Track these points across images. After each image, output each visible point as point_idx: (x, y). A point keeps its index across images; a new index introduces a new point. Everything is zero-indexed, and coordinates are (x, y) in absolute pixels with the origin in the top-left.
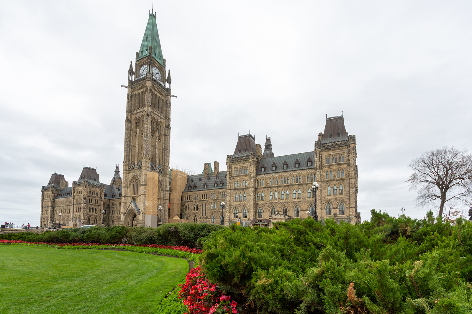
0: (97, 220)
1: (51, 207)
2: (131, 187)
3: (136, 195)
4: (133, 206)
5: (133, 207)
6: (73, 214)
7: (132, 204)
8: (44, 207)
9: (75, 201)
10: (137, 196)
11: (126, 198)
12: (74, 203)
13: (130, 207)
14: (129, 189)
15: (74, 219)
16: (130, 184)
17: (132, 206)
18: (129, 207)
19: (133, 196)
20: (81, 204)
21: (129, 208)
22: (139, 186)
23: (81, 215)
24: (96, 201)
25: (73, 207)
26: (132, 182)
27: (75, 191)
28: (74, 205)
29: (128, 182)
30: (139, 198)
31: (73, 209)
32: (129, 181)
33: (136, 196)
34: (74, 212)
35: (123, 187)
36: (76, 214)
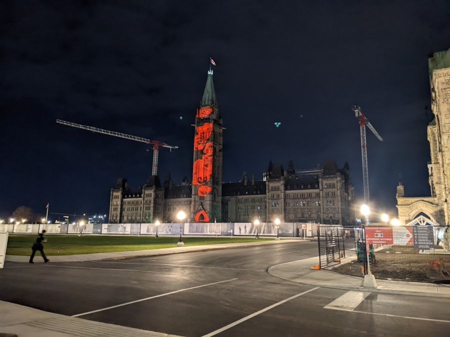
0: (160, 216)
6: (143, 212)
7: (201, 207)
8: (113, 206)
9: (145, 201)
11: (195, 202)
14: (197, 196)
15: (144, 215)
18: (198, 208)
19: (200, 201)
20: (150, 204)
23: (151, 213)
24: (160, 201)
27: (144, 194)
28: (144, 205)
29: (196, 191)
30: (205, 203)
31: (143, 208)
35: (193, 194)
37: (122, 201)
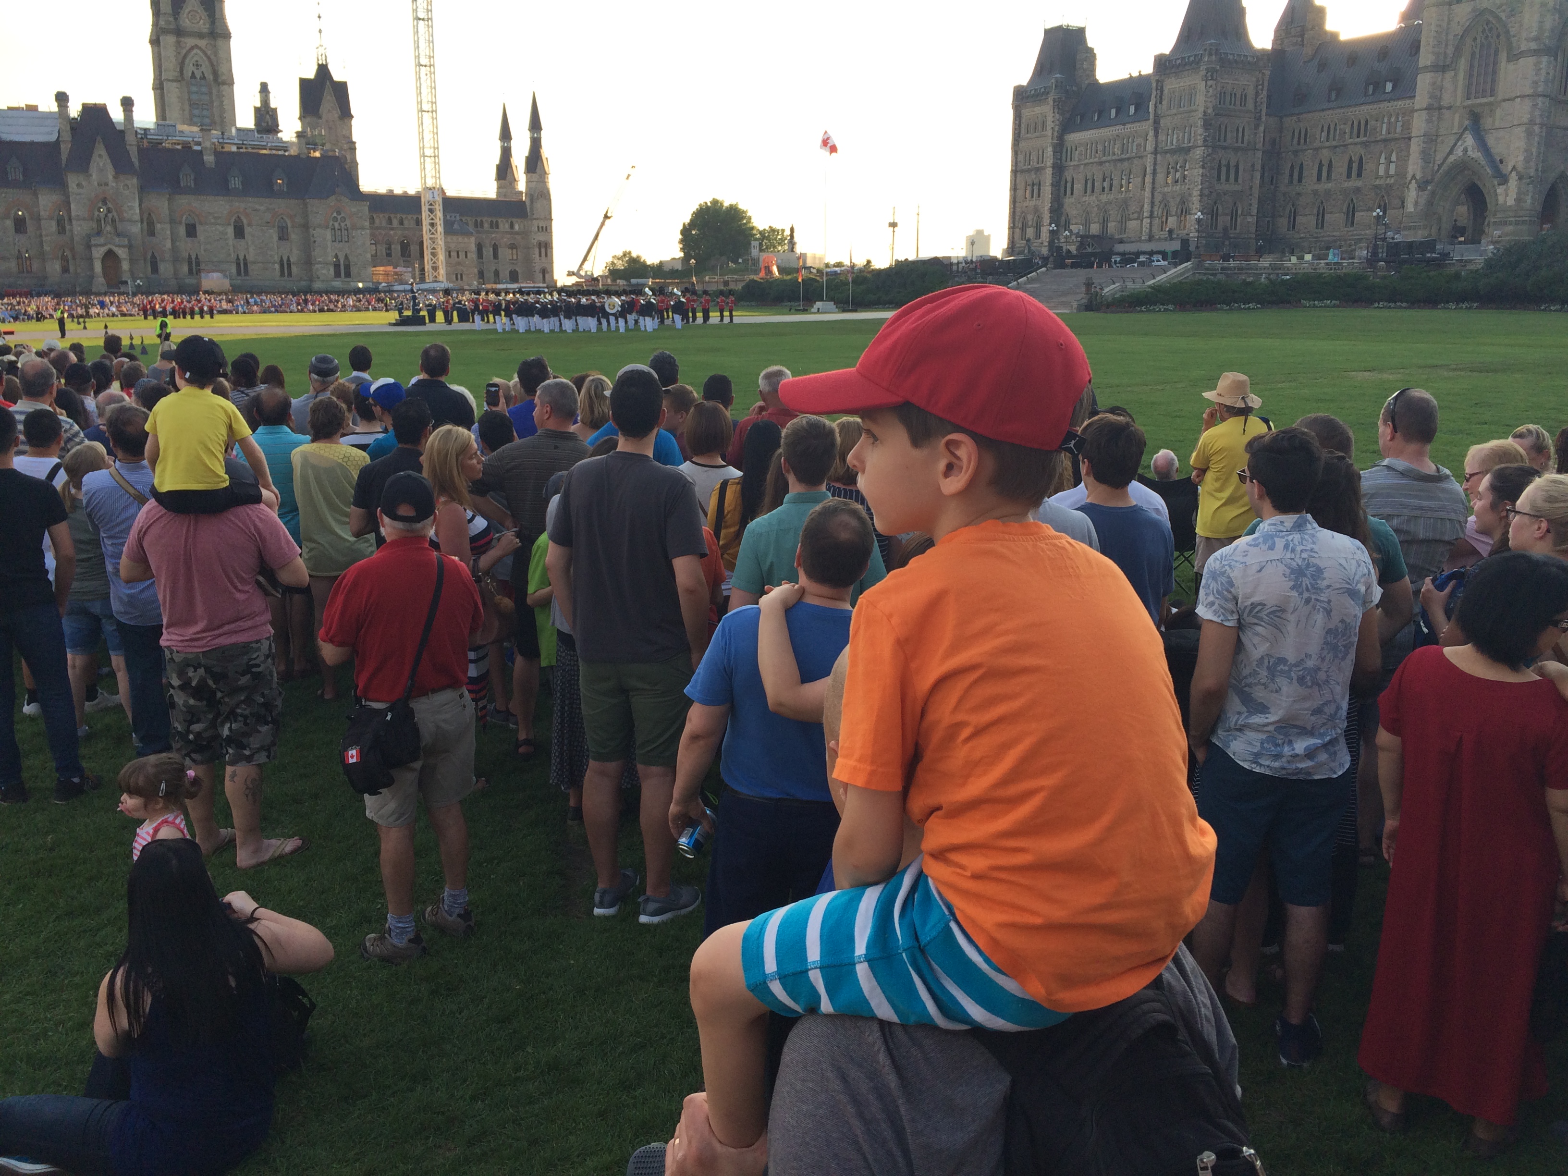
0: (1239, 212)
1: (1053, 168)
2: (1463, 64)
3: (1484, 100)
4: (1470, 149)
5: (1470, 153)
6: (1153, 194)
7: (1469, 140)
8: (1023, 171)
9: (1162, 137)
10: (1490, 104)
11: (1436, 114)
12: (1156, 148)
13: (1459, 152)
14: (1449, 75)
15: (1157, 211)
16: (1458, 50)
17: (1465, 150)
18: (1451, 152)
19: (1469, 102)
20: (1188, 150)
21: (1452, 158)
22: (1503, 56)
23: (1190, 195)
24: (1241, 130)
25: (1155, 164)
26: (1469, 41)
27: (1161, 97)
28: (1159, 157)
29: (1446, 45)
30: (1499, 113)
31: (1154, 172)
32: (1451, 37)
33: (1481, 105)
34: (1157, 185)
35: (1426, 67)
36: (1164, 194)
37: (1059, 147)
